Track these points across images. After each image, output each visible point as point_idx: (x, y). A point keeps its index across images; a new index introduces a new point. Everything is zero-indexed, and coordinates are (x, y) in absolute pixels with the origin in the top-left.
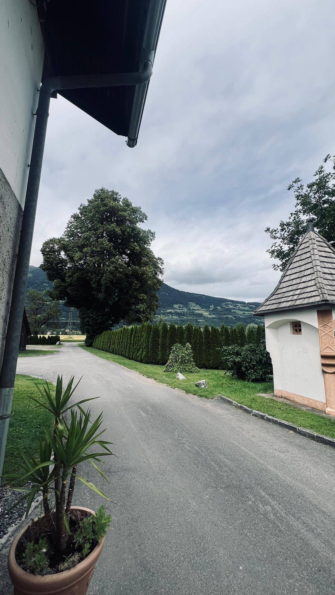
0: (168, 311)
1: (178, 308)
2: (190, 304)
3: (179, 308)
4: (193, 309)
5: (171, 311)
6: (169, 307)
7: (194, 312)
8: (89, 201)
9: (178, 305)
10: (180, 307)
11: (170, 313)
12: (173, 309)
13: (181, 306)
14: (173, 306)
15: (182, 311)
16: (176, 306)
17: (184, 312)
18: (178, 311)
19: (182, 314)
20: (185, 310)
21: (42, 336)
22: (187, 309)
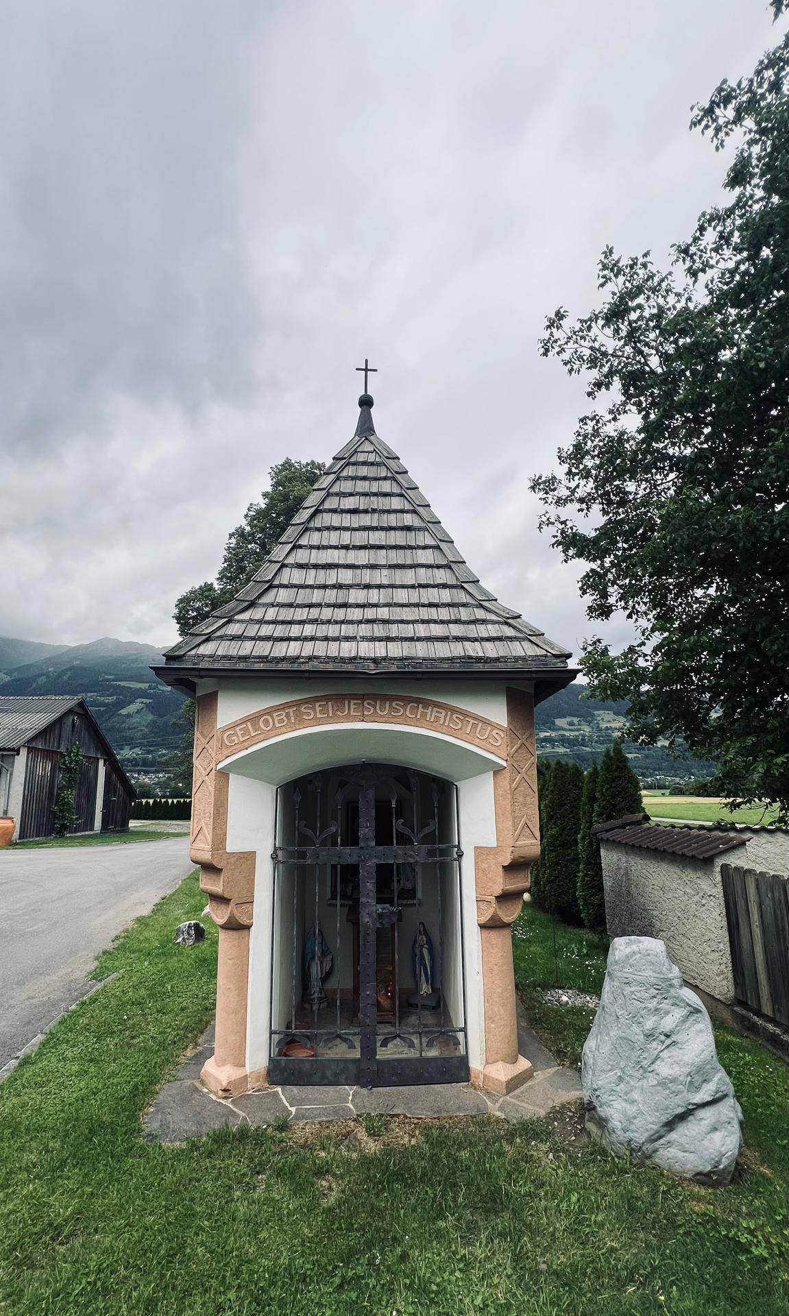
0: (542, 735)
1: (568, 727)
2: (599, 715)
3: (571, 727)
4: (607, 729)
5: (548, 734)
6: (544, 725)
7: (610, 736)
8: (265, 495)
9: (568, 719)
10: (571, 724)
11: (546, 740)
12: (554, 730)
13: (576, 720)
14: (553, 723)
15: (577, 733)
16: (561, 722)
17: (584, 736)
18: (567, 734)
19: (577, 741)
20: (587, 729)
21: (175, 801)
22: (592, 728)
